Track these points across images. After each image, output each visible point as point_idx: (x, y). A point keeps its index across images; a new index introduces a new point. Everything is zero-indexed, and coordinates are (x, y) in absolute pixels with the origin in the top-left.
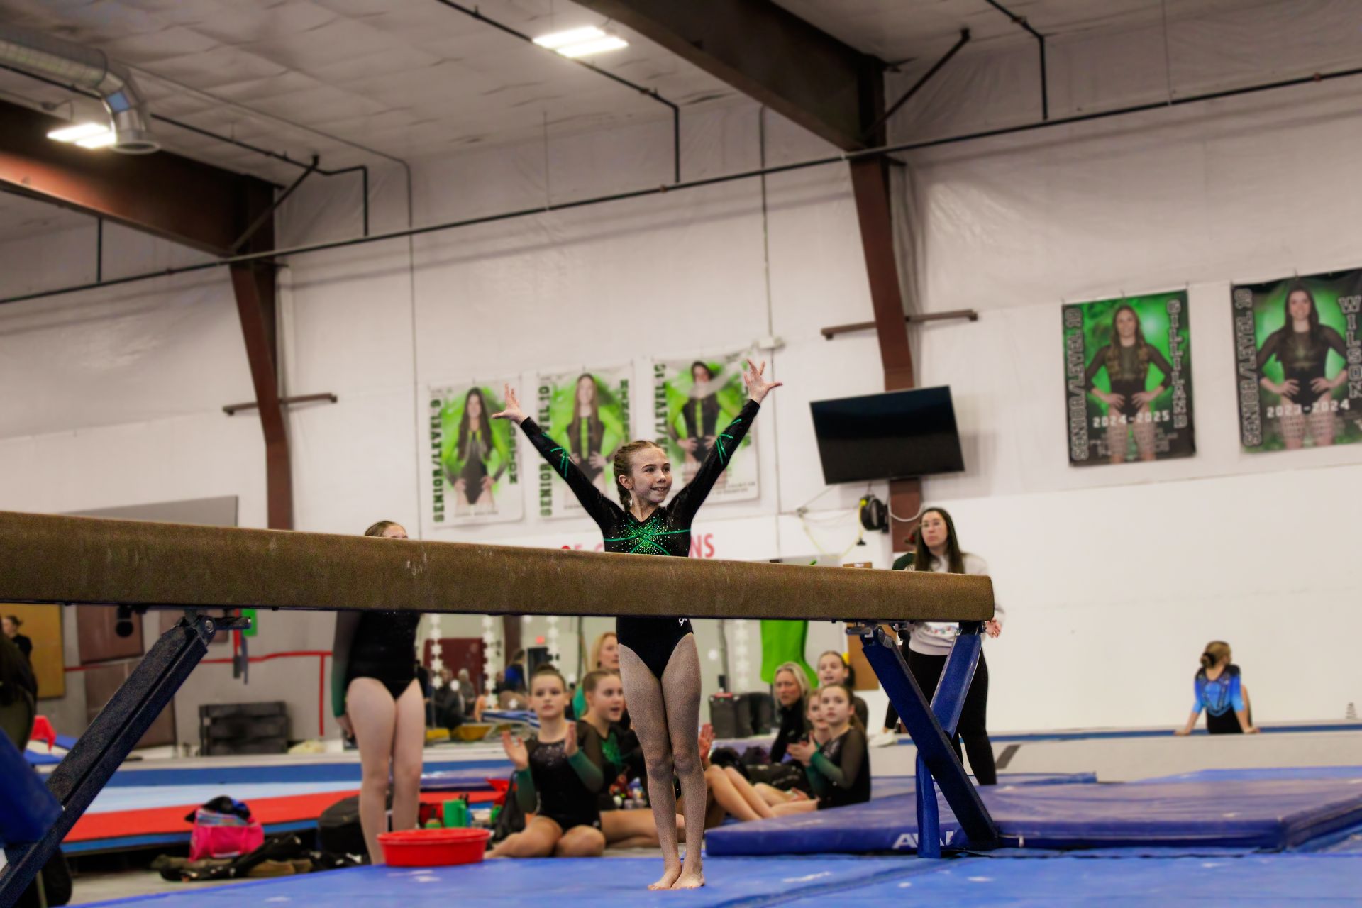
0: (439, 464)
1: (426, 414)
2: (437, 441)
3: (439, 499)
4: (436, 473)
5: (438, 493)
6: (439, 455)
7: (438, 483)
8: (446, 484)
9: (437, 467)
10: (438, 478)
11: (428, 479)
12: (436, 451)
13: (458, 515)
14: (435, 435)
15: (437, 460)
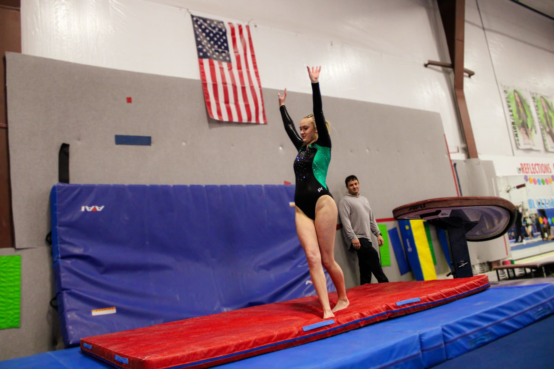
0: (513, 119)
1: (504, 96)
2: (510, 109)
3: (516, 135)
4: (513, 123)
5: (515, 133)
6: (512, 115)
7: (514, 128)
8: (517, 129)
9: (513, 121)
10: (514, 126)
11: (510, 126)
12: (511, 113)
13: (525, 144)
14: (509, 106)
15: (512, 117)
